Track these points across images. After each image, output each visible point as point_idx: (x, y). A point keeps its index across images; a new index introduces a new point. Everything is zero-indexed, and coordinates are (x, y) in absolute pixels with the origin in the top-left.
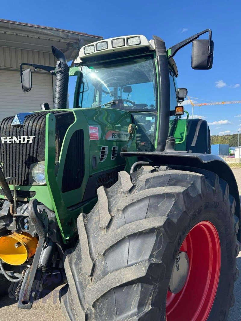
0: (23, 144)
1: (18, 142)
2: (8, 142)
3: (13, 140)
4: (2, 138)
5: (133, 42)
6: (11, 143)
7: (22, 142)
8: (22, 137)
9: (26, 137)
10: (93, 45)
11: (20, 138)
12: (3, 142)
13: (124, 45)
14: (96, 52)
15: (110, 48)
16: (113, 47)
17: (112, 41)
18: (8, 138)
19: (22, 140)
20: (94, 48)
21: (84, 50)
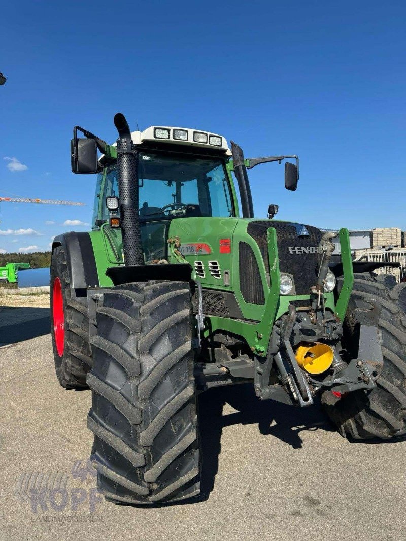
0: (312, 254)
1: (307, 252)
2: (297, 253)
3: (302, 250)
4: (290, 248)
5: (214, 142)
6: (300, 253)
7: (311, 252)
8: (311, 248)
9: (314, 248)
10: (169, 130)
11: (309, 249)
12: (291, 253)
13: (206, 143)
14: (171, 139)
15: (191, 140)
16: (194, 141)
17: (195, 133)
18: (296, 248)
19: (311, 250)
20: (169, 134)
21: (155, 132)
